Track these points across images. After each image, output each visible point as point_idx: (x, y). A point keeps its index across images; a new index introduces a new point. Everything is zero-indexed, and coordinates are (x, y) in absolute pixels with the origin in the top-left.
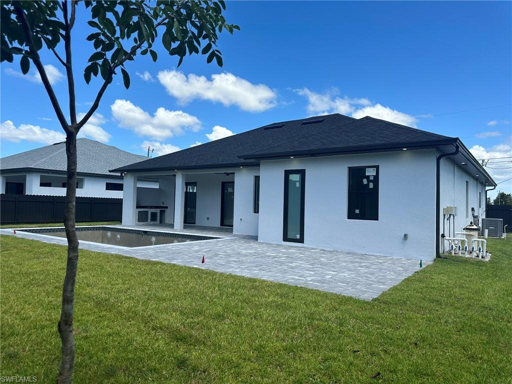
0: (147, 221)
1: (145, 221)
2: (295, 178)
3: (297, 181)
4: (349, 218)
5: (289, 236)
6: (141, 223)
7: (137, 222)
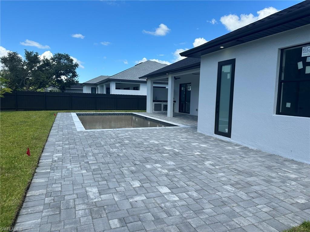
0: (161, 110)
1: (160, 111)
2: (227, 69)
3: (228, 73)
4: (278, 113)
5: (220, 130)
6: (156, 112)
7: (154, 111)
